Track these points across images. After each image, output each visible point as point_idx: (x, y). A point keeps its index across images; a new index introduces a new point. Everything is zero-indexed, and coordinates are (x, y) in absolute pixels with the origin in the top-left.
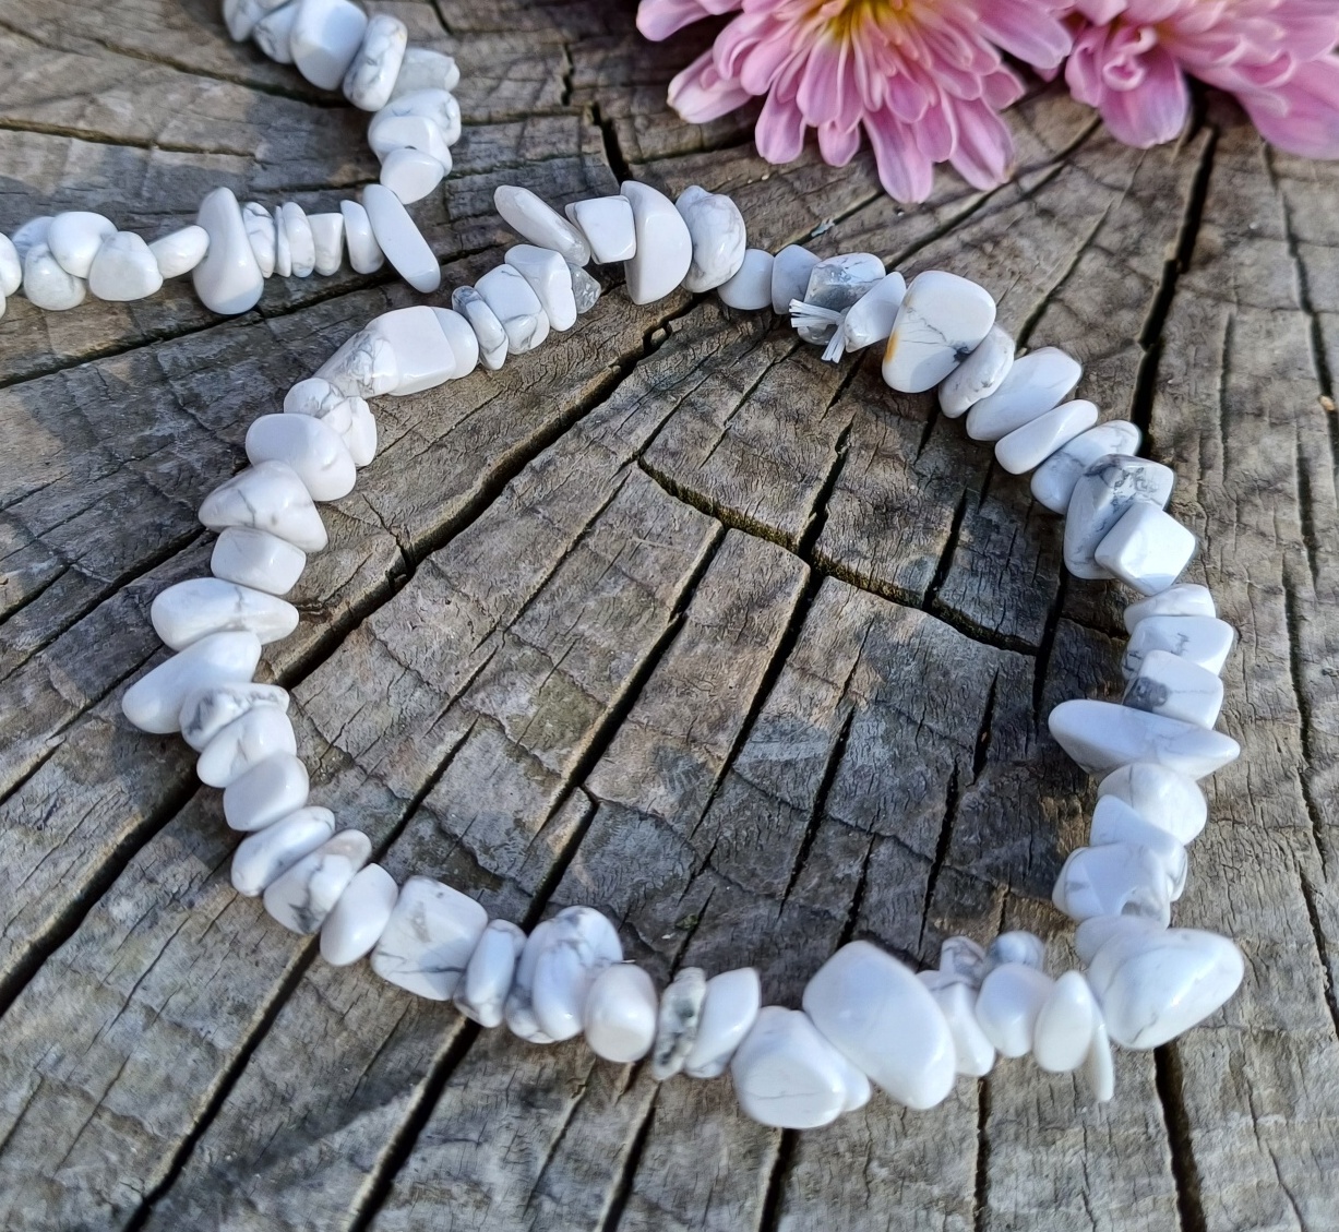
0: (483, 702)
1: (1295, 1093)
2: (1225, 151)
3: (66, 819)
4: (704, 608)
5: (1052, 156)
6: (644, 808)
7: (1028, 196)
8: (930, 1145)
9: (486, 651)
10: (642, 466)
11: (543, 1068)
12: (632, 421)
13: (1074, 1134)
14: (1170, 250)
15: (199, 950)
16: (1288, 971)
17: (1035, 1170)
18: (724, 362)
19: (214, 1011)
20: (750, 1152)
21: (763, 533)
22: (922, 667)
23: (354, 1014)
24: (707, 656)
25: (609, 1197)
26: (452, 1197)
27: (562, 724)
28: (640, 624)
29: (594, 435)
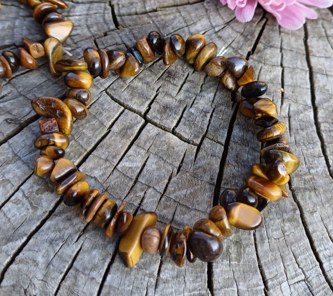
1: (241, 257)
2: (268, 25)
4: (115, 128)
5: (225, 23)
6: (92, 175)
7: (216, 33)
8: (148, 261)
10: (106, 92)
11: (56, 235)
12: (106, 81)
14: (250, 49)
17: (173, 269)
20: (103, 259)
21: (134, 111)
22: (168, 146)
23: (13, 219)
24: (114, 140)
25: (67, 267)
26: (29, 263)
27: (75, 154)
28: (99, 131)
29: (95, 83)
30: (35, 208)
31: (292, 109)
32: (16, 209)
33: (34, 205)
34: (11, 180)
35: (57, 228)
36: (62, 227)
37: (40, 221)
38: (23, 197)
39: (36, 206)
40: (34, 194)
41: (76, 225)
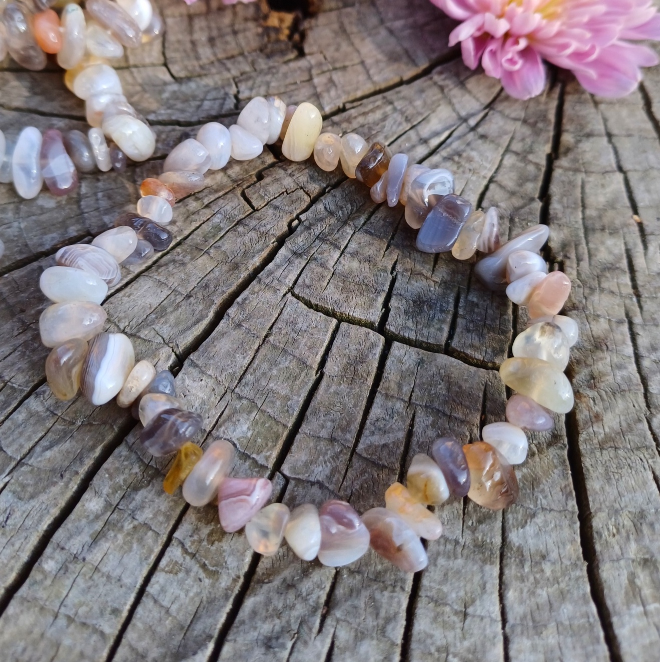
0: (224, 433)
2: (569, 93)
3: (16, 520)
4: (331, 367)
5: (483, 106)
6: (312, 479)
7: (473, 129)
8: (478, 643)
9: (223, 404)
10: (294, 295)
11: (274, 626)
12: (286, 272)
13: (552, 627)
14: (547, 148)
15: (91, 583)
16: (652, 525)
17: (534, 649)
18: (330, 234)
19: (102, 614)
20: (385, 658)
21: (359, 323)
22: (447, 384)
23: (174, 607)
24: (337, 393)
27: (266, 438)
28: (300, 380)
29: (267, 281)
30: (214, 575)
32: (175, 584)
33: (211, 568)
34: (150, 523)
35: (271, 608)
36: (280, 606)
37: (231, 600)
38: (185, 555)
39: (214, 569)
40: (205, 543)
41: (308, 595)
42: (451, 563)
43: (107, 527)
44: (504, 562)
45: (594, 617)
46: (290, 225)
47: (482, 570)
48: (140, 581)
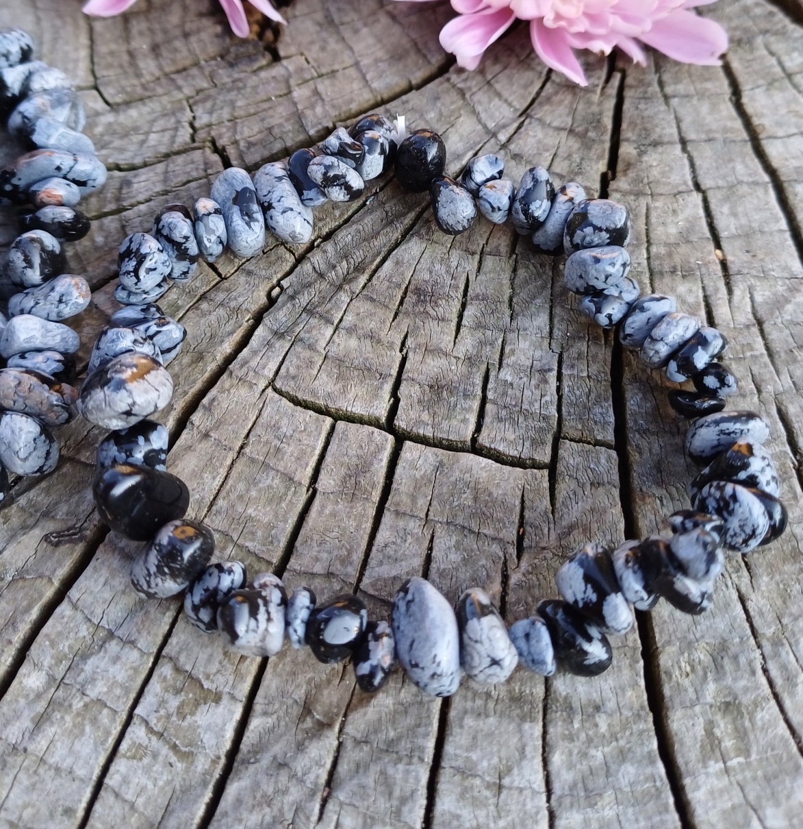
1: (749, 741)
2: (631, 87)
4: (326, 482)
5: (518, 113)
7: (504, 146)
8: (517, 820)
10: (275, 390)
11: (264, 816)
12: (265, 359)
13: (609, 796)
14: (602, 166)
15: (35, 778)
16: (735, 658)
18: (320, 304)
19: (52, 816)
21: (360, 420)
22: (474, 492)
23: (141, 800)
24: (334, 515)
28: (287, 501)
29: (240, 374)
30: (187, 757)
31: (758, 298)
32: (140, 772)
33: (184, 749)
34: (104, 698)
35: (258, 795)
36: (270, 790)
37: (211, 787)
38: (150, 736)
39: (187, 749)
40: (174, 718)
41: (304, 775)
42: (481, 723)
43: (51, 708)
44: (548, 716)
45: (662, 780)
46: (269, 295)
47: (520, 731)
48: (97, 772)
